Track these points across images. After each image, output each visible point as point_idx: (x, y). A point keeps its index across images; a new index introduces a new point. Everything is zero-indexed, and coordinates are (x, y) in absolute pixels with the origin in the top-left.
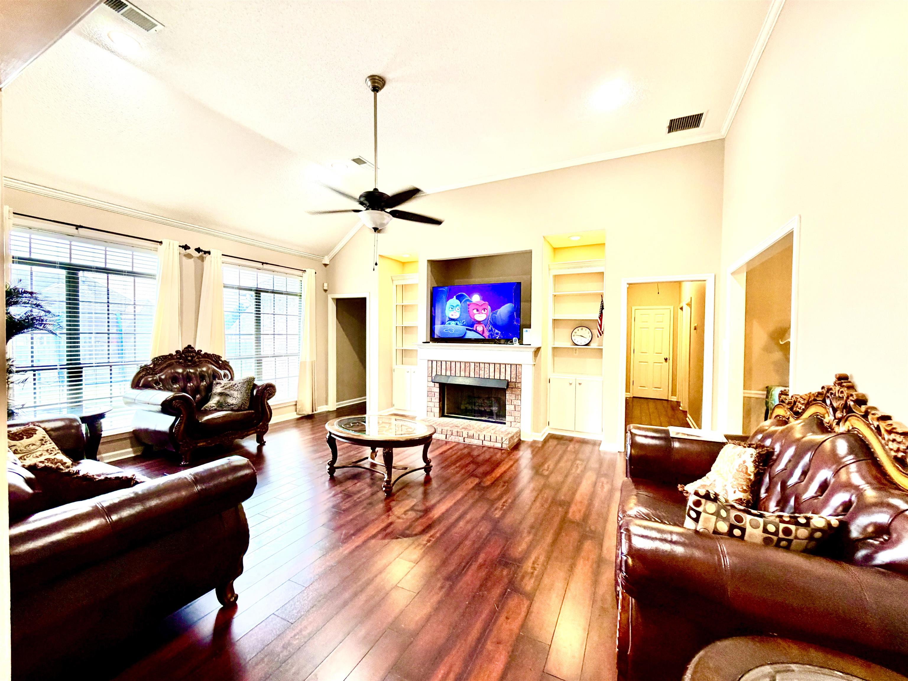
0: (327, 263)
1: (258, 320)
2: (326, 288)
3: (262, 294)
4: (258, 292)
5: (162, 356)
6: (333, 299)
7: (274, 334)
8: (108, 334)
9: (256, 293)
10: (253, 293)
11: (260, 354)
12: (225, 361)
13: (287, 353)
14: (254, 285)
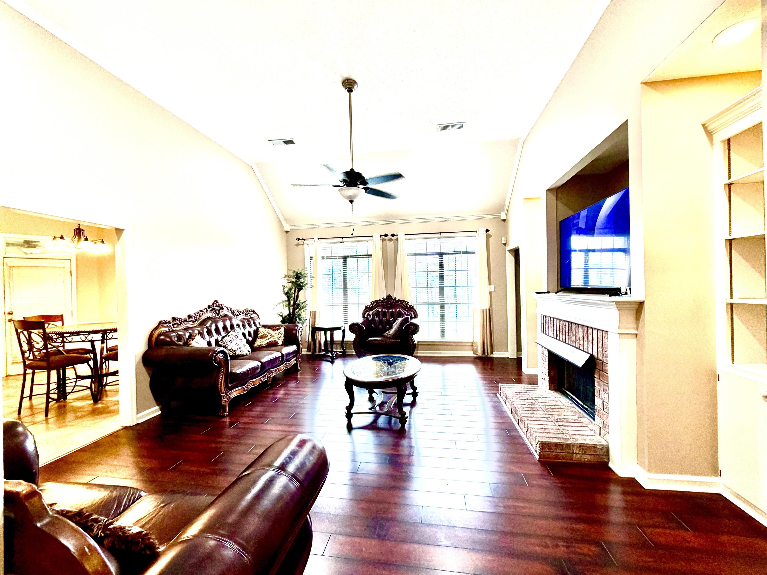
0: (504, 218)
1: (442, 276)
2: (504, 242)
3: (444, 256)
4: (441, 255)
5: (375, 301)
6: (510, 251)
7: (456, 286)
8: (358, 289)
9: (440, 256)
10: (438, 256)
11: (444, 302)
12: (411, 305)
13: (468, 301)
14: (438, 251)
